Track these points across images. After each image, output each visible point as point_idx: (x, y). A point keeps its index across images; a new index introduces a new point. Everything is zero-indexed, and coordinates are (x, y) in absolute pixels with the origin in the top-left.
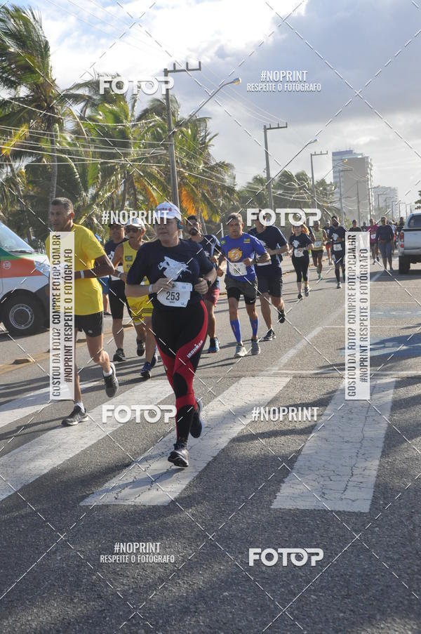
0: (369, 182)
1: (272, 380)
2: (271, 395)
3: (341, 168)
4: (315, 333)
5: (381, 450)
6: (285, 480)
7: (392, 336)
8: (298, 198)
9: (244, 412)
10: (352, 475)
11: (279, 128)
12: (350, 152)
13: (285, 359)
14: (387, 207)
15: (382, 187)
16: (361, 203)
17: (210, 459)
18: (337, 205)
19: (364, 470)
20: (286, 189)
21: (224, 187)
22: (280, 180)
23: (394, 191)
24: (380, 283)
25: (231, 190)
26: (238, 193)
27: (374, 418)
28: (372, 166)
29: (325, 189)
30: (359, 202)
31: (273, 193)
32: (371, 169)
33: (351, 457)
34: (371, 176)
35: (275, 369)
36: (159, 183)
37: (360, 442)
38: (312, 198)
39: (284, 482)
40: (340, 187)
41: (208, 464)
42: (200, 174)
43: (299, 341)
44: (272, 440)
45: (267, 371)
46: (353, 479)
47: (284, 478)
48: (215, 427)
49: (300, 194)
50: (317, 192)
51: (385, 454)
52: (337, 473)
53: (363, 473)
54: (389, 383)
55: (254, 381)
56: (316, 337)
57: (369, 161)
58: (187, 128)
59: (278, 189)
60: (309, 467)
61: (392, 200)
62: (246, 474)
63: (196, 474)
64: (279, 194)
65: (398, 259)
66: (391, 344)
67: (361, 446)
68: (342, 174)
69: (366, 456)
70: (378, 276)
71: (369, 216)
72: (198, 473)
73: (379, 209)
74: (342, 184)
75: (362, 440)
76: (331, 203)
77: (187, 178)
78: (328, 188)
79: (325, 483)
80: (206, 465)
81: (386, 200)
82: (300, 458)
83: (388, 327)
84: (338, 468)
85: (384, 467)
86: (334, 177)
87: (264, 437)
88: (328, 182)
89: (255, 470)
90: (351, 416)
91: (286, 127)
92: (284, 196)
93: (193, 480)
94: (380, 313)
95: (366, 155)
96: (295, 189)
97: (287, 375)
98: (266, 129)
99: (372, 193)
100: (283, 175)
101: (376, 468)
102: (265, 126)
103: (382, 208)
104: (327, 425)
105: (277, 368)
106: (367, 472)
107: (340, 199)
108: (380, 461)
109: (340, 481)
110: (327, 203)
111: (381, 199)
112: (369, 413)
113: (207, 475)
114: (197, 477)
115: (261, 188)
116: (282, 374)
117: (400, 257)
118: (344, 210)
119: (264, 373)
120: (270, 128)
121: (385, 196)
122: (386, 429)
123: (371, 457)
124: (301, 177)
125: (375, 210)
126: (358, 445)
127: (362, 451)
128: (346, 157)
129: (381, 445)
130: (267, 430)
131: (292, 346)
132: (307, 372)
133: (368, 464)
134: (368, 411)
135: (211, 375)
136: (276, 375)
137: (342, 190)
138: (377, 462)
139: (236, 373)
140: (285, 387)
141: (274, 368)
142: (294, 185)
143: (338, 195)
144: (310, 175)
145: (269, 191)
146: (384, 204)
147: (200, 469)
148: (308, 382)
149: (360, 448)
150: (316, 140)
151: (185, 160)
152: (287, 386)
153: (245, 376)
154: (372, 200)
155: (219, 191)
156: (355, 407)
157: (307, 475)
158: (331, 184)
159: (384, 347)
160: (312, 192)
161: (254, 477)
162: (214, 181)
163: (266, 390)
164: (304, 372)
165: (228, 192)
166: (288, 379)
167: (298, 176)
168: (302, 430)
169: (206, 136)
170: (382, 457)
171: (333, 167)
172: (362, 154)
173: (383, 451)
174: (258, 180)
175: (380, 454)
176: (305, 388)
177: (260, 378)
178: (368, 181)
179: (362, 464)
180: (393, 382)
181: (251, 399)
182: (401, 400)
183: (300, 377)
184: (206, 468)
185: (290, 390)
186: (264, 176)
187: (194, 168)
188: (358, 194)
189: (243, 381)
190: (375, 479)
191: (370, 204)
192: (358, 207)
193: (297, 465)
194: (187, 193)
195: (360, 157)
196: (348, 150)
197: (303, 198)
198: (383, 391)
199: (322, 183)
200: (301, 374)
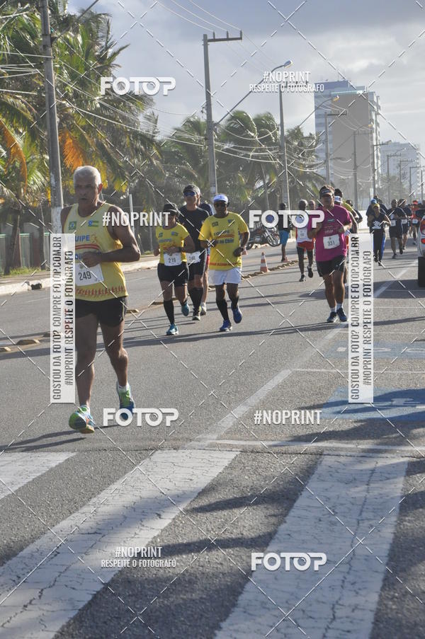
0: (374, 135)
1: (207, 455)
2: (203, 481)
3: (329, 111)
4: (279, 379)
5: (381, 576)
6: (223, 625)
7: (404, 388)
8: (257, 157)
9: (159, 509)
10: (334, 618)
11: (228, 39)
12: (344, 84)
13: (228, 422)
14: (402, 176)
15: (395, 143)
16: (358, 169)
17: (99, 587)
18: (320, 171)
19: (353, 611)
20: (237, 141)
21: (137, 135)
22: (228, 128)
23: (413, 149)
24: (386, 300)
25: (148, 140)
26: (158, 145)
27: (371, 523)
28: (379, 107)
29: (301, 144)
30: (356, 167)
31: (218, 147)
32: (377, 114)
33: (332, 588)
34: (378, 124)
35: (211, 438)
36: (26, 123)
37: (349, 563)
38: (280, 157)
39: (220, 628)
40: (326, 142)
41: (95, 596)
42: (97, 111)
43: (252, 392)
44: (204, 557)
45: (199, 440)
46: (335, 624)
47: (221, 621)
48: (109, 533)
49: (262, 150)
50: (288, 147)
51: (388, 583)
52: (310, 614)
53: (353, 615)
54: (397, 464)
55: (176, 457)
56: (280, 387)
57: (375, 100)
58: (76, 31)
59: (224, 141)
60: (263, 603)
61: (410, 165)
62: (158, 613)
63: (72, 614)
64: (227, 150)
65: (417, 261)
66: (402, 401)
67: (350, 569)
68: (329, 119)
69: (357, 586)
70: (383, 289)
71: (372, 190)
72: (76, 612)
73: (388, 179)
74: (330, 137)
75: (352, 559)
76: (311, 167)
77: (73, 117)
78: (306, 143)
79: (290, 631)
80: (90, 597)
81: (400, 166)
82: (248, 587)
83: (397, 372)
84: (311, 605)
85: (386, 605)
86: (317, 125)
87: (191, 551)
88: (306, 134)
89: (172, 608)
90: (332, 519)
91: (241, 39)
92: (235, 153)
93: (68, 625)
94: (386, 350)
95: (371, 90)
96: (253, 143)
97: (230, 448)
98: (206, 41)
99: (377, 153)
100: (233, 118)
101: (374, 606)
102: (205, 36)
103: (394, 177)
104: (295, 532)
105: (215, 436)
106: (358, 614)
107: (326, 161)
108: (380, 596)
109: (313, 628)
110: (304, 166)
111: (393, 163)
112: (365, 515)
113: (93, 615)
114: (75, 619)
115: (196, 137)
116: (224, 446)
117: (420, 259)
118: (332, 179)
119: (193, 443)
120: (214, 40)
121: (399, 158)
122: (391, 541)
123: (365, 588)
124: (264, 123)
125: (383, 180)
126: (345, 568)
127: (350, 578)
128: (337, 92)
129: (383, 568)
130: (195, 539)
131: (241, 400)
132: (265, 444)
133: (360, 600)
134: (362, 511)
135: (105, 445)
136: (212, 447)
137: (330, 146)
138: (374, 598)
139: (148, 443)
140: (226, 468)
141: (209, 436)
142: (253, 137)
143: (322, 155)
144: (278, 121)
145: (210, 144)
146: (397, 171)
147: (81, 605)
148: (264, 460)
149: (348, 573)
150: (289, 63)
151: (71, 87)
152: (231, 467)
153: (161, 448)
154: (378, 163)
155: (126, 140)
156: (342, 504)
157: (260, 616)
158: (311, 137)
159: (392, 406)
160: (281, 148)
161: (171, 618)
162: (120, 124)
163: (195, 472)
164: (258, 444)
165: (143, 143)
166: (232, 455)
167: (258, 120)
168: (253, 540)
169: (107, 48)
170: (383, 589)
171: (316, 108)
172: (362, 88)
173: (385, 580)
174: (193, 126)
175: (380, 584)
176: (260, 470)
177: (187, 452)
178: (372, 133)
179: (350, 599)
180: (404, 463)
181: (170, 486)
182: (416, 494)
183: (252, 452)
184: (90, 604)
185: (235, 473)
186: (203, 118)
187: (87, 102)
188: (355, 154)
189: (158, 456)
190: (371, 626)
191: (374, 170)
192: (355, 175)
193: (244, 598)
194: (73, 141)
195: (361, 92)
196: (341, 80)
197: (266, 158)
198: (388, 479)
199: (296, 133)
200: (254, 446)
